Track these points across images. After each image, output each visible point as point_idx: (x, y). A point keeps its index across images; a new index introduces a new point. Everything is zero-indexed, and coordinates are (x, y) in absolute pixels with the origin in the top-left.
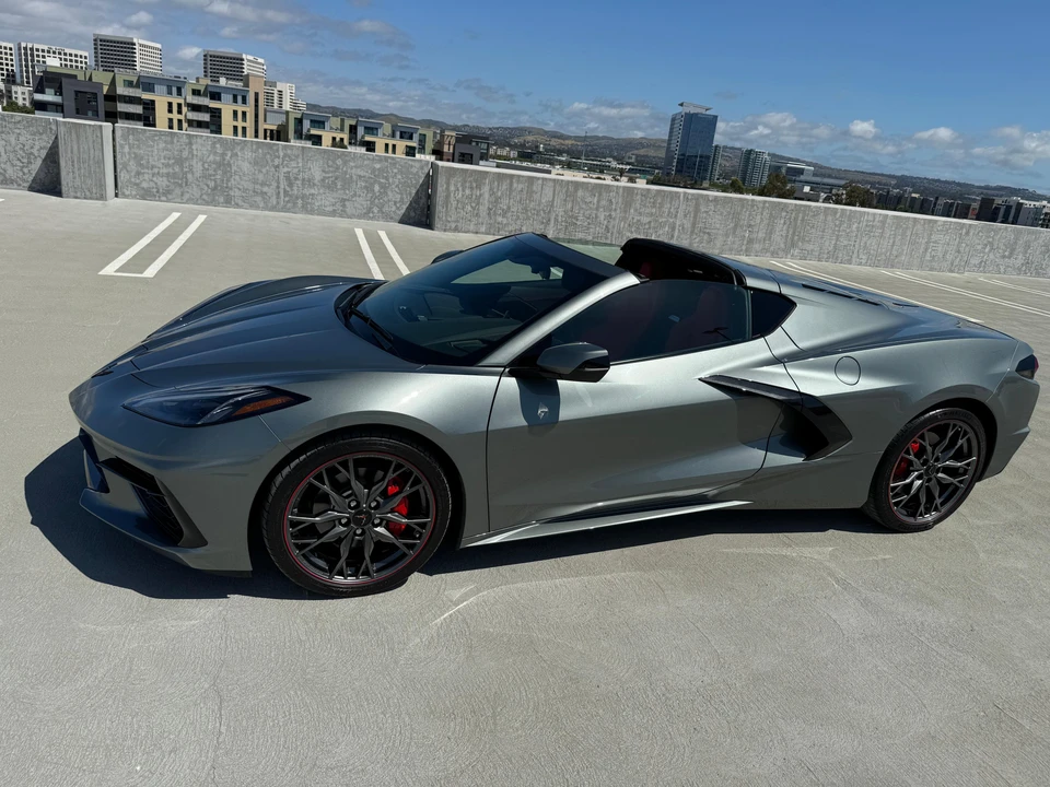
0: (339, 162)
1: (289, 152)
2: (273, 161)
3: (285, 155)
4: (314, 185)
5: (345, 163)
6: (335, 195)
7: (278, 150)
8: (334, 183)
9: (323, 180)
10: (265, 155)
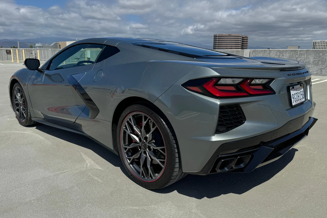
0: (321, 54)
1: (302, 52)
2: (295, 56)
3: (300, 54)
4: (310, 64)
5: (323, 54)
6: (318, 67)
7: (298, 52)
8: (318, 62)
9: (314, 62)
10: (293, 54)
